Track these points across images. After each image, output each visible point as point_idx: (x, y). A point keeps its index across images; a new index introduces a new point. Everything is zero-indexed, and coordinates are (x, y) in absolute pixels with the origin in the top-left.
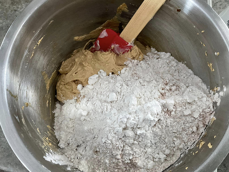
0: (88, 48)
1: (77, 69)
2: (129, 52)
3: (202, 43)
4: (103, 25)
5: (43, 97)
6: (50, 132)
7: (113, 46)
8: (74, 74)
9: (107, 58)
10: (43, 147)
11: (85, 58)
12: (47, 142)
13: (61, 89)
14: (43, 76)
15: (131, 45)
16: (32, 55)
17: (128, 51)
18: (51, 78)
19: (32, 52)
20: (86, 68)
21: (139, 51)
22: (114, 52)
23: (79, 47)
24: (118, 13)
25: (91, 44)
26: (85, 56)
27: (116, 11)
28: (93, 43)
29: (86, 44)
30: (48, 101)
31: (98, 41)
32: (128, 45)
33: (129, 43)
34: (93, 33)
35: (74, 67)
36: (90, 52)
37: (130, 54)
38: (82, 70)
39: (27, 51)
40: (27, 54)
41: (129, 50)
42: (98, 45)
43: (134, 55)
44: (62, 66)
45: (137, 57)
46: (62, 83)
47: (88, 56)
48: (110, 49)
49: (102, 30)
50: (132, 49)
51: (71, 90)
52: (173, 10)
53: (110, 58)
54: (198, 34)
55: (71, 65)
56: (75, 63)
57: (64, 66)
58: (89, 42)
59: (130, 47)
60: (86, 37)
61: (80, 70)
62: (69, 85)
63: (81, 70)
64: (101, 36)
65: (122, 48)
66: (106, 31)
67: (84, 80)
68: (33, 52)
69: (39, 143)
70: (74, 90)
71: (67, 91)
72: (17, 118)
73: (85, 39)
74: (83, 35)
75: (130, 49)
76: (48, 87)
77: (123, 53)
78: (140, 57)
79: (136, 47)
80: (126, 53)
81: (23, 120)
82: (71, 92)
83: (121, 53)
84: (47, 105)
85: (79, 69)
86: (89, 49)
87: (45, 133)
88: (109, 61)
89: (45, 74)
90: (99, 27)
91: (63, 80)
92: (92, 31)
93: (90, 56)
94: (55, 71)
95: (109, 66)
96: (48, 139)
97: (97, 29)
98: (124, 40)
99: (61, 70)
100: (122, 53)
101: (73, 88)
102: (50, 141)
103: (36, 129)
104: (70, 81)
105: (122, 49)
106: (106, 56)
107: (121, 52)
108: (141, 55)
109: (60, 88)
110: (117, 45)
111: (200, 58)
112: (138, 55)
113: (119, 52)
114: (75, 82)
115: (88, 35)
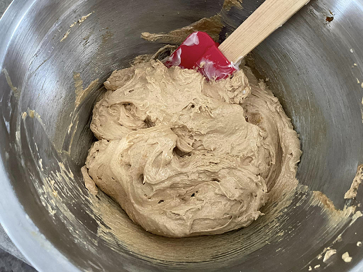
0: (161, 57)
1: (134, 86)
2: (228, 79)
3: (359, 82)
4: (195, 24)
5: (66, 116)
6: (61, 174)
7: (202, 63)
8: (127, 92)
9: (189, 78)
10: (40, 191)
11: (152, 71)
12: (50, 187)
13: (100, 113)
14: (75, 80)
15: (235, 67)
16: (65, 37)
17: (227, 76)
18: (87, 89)
19: (66, 30)
20: (149, 87)
21: (245, 81)
22: (202, 74)
23: (146, 51)
24: (224, 8)
25: (168, 53)
26: (152, 68)
27: (222, 5)
28: (171, 51)
29: (159, 51)
30: (72, 124)
31: (180, 50)
32: (229, 66)
33: (232, 63)
34: (174, 34)
35: (131, 81)
36: (162, 64)
37: (228, 83)
38: (143, 89)
39: (57, 25)
40: (56, 31)
41: (229, 75)
42: (179, 57)
43: (236, 85)
44: (111, 77)
45: (240, 89)
46: (105, 104)
47: (158, 70)
48: (197, 68)
49: (191, 32)
50: (234, 74)
51: (116, 118)
52: (320, 17)
53: (195, 79)
54: (355, 64)
55: (125, 78)
56: (132, 76)
57: (115, 77)
58: (165, 47)
59: (232, 70)
60: (161, 38)
61: (138, 88)
62: (114, 110)
63: (141, 88)
64: (186, 42)
65: (218, 68)
66: (197, 35)
67: (142, 105)
68: (68, 33)
69: (35, 182)
70: (120, 120)
71: (109, 117)
72: (7, 124)
73: (160, 42)
74: (157, 33)
75: (231, 73)
76: (78, 102)
77: (218, 79)
78: (244, 91)
79: (241, 74)
80: (223, 79)
81: (18, 134)
82: (115, 122)
83: (213, 79)
84: (70, 129)
85: (137, 86)
86: (162, 61)
87: (52, 172)
88: (191, 85)
89: (79, 78)
90: (188, 26)
91: (107, 100)
92: (174, 29)
93: (162, 71)
94: (98, 79)
95: (190, 93)
96: (53, 184)
97: (183, 28)
98: (225, 55)
99: (107, 83)
100: (215, 79)
101: (120, 116)
102: (56, 188)
103: (38, 159)
104: (118, 102)
105: (217, 72)
106: (187, 76)
107: (214, 77)
108: (247, 89)
109: (98, 111)
110: (211, 63)
111: (349, 109)
112: (242, 87)
113: (211, 75)
114: (125, 106)
115: (166, 35)
